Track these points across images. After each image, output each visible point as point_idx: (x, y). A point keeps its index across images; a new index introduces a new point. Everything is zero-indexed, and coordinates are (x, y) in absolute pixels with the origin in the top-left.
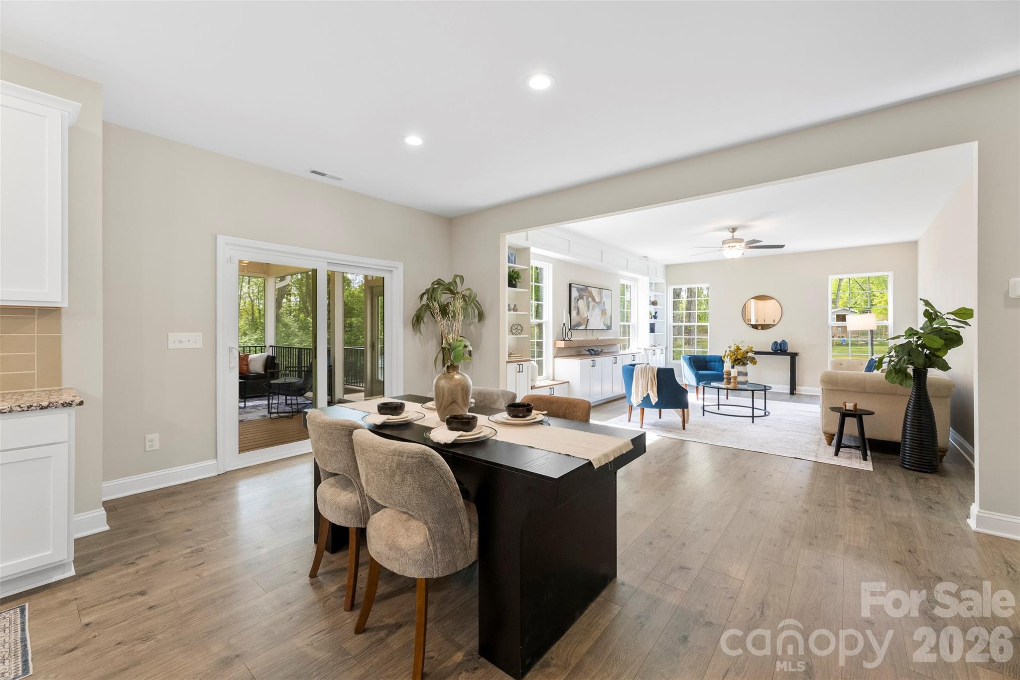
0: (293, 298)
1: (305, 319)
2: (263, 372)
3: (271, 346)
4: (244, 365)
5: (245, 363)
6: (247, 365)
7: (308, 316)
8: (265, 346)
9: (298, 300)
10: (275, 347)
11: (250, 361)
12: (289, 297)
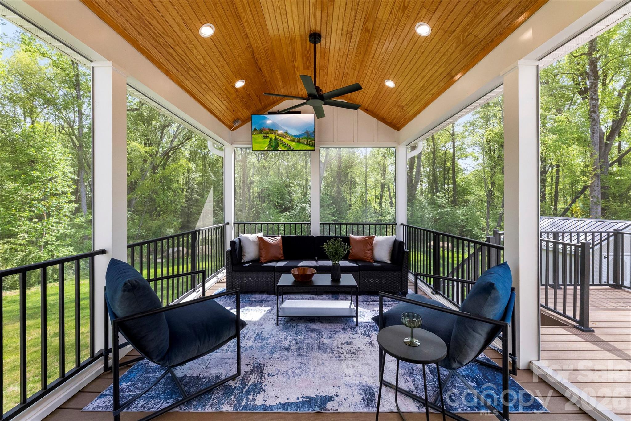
0: (424, 185)
1: (432, 198)
2: (389, 262)
3: (401, 224)
4: (368, 250)
5: (369, 247)
6: (372, 250)
7: (434, 196)
8: (396, 224)
9: (427, 185)
10: (406, 226)
11: (375, 243)
12: (422, 183)
